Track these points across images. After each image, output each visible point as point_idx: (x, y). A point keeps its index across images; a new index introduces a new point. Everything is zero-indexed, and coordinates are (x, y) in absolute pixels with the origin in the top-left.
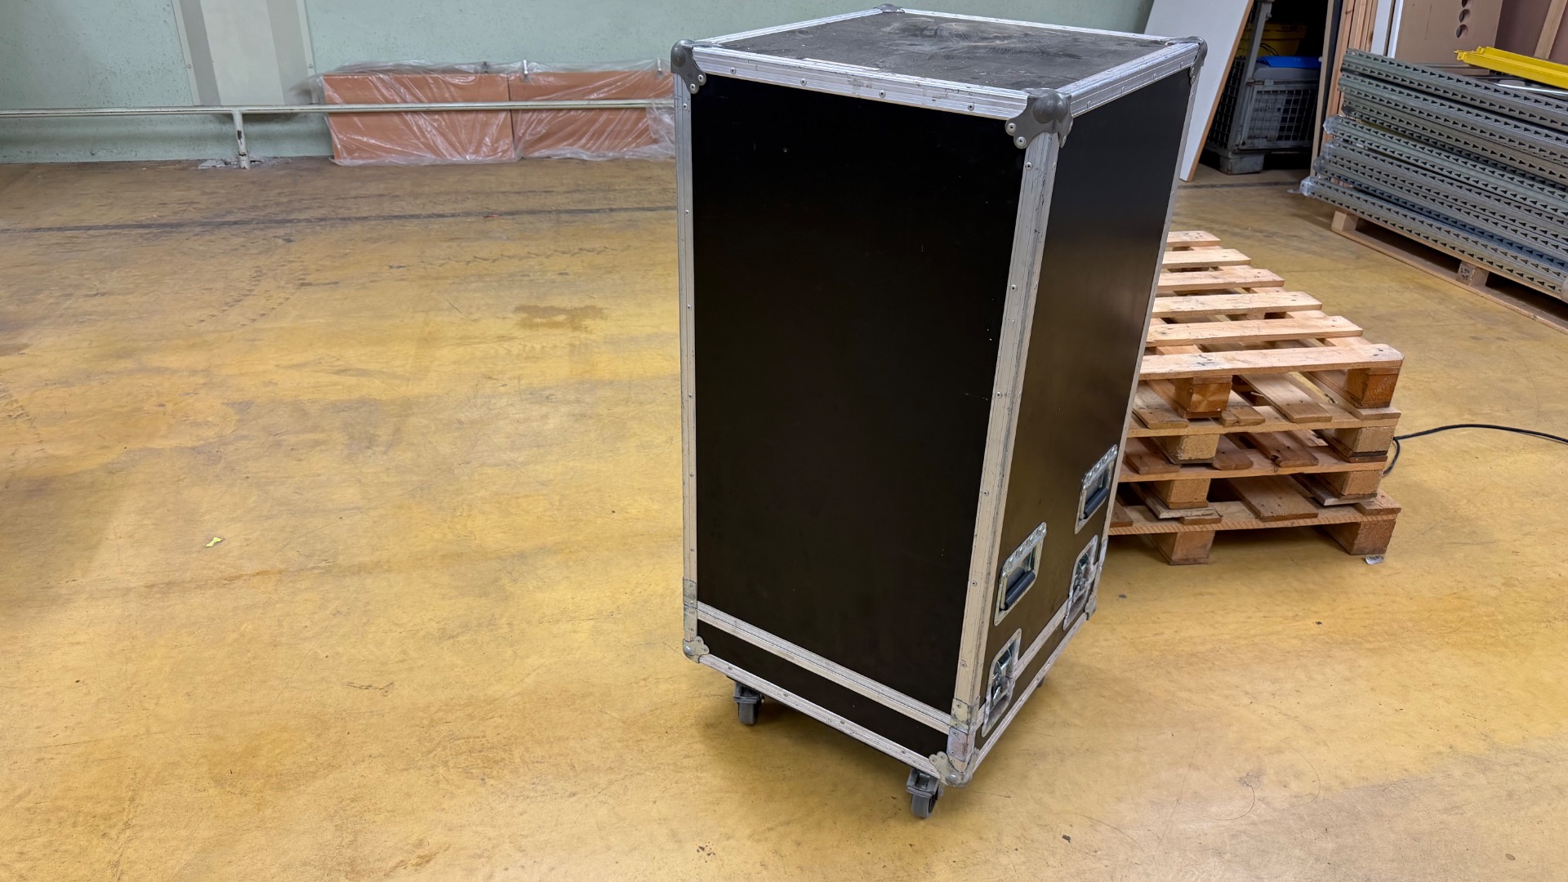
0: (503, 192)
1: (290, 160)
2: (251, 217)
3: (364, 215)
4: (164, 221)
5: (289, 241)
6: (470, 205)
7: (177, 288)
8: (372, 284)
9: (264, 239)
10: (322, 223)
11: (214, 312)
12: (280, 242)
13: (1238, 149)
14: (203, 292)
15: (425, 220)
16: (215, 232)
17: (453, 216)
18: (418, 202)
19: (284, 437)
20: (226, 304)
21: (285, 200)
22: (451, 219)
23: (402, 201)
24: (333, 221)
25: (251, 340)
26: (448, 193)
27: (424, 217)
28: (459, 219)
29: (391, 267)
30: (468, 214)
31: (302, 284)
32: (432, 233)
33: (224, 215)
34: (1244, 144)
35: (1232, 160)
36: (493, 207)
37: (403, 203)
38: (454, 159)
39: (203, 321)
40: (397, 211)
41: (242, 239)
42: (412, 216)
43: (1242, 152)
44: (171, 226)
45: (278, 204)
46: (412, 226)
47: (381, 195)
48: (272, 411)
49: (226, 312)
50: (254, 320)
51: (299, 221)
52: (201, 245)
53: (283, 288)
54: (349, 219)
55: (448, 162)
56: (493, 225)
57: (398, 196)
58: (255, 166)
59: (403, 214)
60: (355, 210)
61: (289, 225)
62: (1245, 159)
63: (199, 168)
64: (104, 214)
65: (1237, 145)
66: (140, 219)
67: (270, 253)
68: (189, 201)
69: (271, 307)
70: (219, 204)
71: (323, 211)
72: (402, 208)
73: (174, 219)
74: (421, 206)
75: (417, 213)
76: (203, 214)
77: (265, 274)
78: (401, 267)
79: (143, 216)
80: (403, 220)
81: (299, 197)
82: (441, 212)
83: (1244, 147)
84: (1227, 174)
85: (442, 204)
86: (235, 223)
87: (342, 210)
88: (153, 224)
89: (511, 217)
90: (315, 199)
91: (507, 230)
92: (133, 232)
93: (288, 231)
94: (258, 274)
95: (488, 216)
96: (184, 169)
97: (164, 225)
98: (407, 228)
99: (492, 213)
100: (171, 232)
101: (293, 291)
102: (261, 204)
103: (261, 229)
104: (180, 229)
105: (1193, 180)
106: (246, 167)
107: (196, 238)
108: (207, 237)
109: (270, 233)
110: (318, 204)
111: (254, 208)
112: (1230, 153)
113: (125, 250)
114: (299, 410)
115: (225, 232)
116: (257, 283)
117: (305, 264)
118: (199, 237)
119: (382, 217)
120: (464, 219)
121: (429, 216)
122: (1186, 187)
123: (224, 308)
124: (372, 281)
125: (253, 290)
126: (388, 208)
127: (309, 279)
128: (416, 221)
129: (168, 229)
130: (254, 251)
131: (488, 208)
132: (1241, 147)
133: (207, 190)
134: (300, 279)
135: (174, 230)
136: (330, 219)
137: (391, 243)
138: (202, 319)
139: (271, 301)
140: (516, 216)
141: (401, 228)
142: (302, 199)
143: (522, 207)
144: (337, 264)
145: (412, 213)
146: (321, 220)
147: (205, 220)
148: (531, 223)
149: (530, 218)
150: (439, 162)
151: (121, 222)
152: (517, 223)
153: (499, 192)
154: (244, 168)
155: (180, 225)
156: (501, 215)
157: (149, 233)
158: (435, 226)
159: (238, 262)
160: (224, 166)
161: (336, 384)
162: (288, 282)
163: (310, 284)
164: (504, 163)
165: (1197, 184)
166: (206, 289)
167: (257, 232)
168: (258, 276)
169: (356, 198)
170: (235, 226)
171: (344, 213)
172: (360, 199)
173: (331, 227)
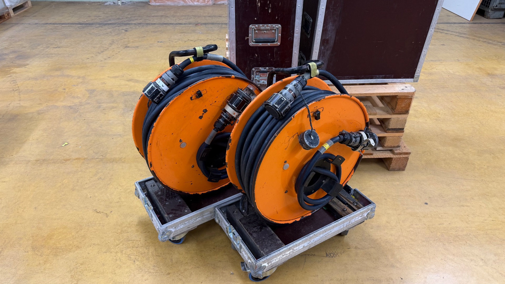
0: (205, 16)
1: (135, 3)
2: (117, 22)
3: (155, 23)
4: (87, 22)
5: (126, 31)
6: (192, 20)
7: (84, 46)
8: (150, 48)
9: (118, 30)
10: (139, 25)
11: (93, 56)
12: (123, 31)
13: (494, 8)
14: (92, 48)
15: (175, 25)
16: (103, 27)
17: (185, 24)
18: (174, 19)
19: (102, 104)
20: (98, 53)
21: (129, 16)
22: (184, 25)
23: (169, 18)
24: (144, 24)
25: (102, 67)
26: (185, 16)
27: (175, 24)
28: (186, 25)
29: (158, 42)
30: (190, 24)
31: (126, 47)
32: (176, 30)
33: (108, 21)
34: (496, 6)
35: (490, 13)
36: (199, 21)
37: (169, 19)
38: (191, 4)
39: (88, 59)
40: (166, 22)
41: (111, 30)
42: (171, 24)
43: (495, 10)
44: (90, 24)
45: (127, 18)
46: (169, 27)
47: (162, 16)
48: (101, 94)
49: (97, 56)
50: (106, 59)
51: (132, 24)
52: (97, 31)
53: (119, 48)
54: (149, 24)
55: (188, 5)
56: (198, 28)
57: (168, 16)
58: (123, 4)
59: (167, 23)
60: (152, 21)
61: (128, 25)
62: (496, 13)
63: (105, 4)
64: (70, 19)
65: (494, 7)
66: (80, 21)
67: (119, 35)
68: (98, 16)
69: (113, 55)
70: (107, 17)
71: (141, 21)
72: (168, 21)
73: (91, 22)
74: (175, 20)
75: (173, 23)
76: (101, 20)
77: (115, 42)
78: (162, 42)
79: (81, 21)
80: (167, 25)
81: (135, 15)
82: (181, 23)
83: (496, 8)
84: (487, 18)
85: (182, 20)
86: (111, 24)
87: (147, 21)
88: (83, 23)
89: (205, 25)
90: (140, 16)
91: (203, 30)
92: (77, 26)
93: (127, 27)
94: (113, 42)
95: (197, 24)
96: (100, 5)
97: (87, 24)
98: (168, 28)
99: (198, 24)
100: (89, 26)
101: (122, 49)
102: (121, 18)
103: (118, 26)
104: (92, 26)
105: (472, 21)
106: (120, 5)
107: (96, 29)
108: (100, 28)
109: (121, 28)
110: (140, 18)
111: (118, 19)
112: (490, 10)
113: (72, 32)
114: (111, 94)
115: (106, 27)
116: (111, 45)
117: (129, 39)
118: (97, 28)
119: (160, 23)
120: (188, 25)
121: (177, 24)
122: (469, 23)
123: (97, 54)
124: (150, 47)
125: (109, 48)
126: (164, 20)
127: (129, 45)
128: (171, 26)
129: (88, 25)
130: (114, 34)
131: (198, 22)
132: (495, 8)
133: (105, 12)
134: (126, 45)
135: (90, 25)
136: (142, 24)
137: (161, 33)
138: (88, 58)
139: (113, 52)
140: (206, 25)
141: (166, 28)
142: (135, 16)
143: (210, 22)
144: (140, 40)
145: (171, 22)
146: (139, 24)
147: (101, 23)
148: (211, 28)
149: (212, 26)
150: (185, 5)
151: (74, 22)
152: (206, 27)
153: (203, 16)
154: (119, 5)
155: (92, 24)
156: (201, 24)
157: (81, 26)
158: (178, 28)
159: (107, 38)
160: (113, 4)
161: (126, 85)
162: (121, 46)
163: (129, 47)
164: (207, 6)
165: (474, 22)
166: (93, 47)
167: (117, 27)
168: (112, 43)
169: (153, 16)
170: (110, 25)
171: (148, 22)
172: (154, 17)
173: (142, 27)
